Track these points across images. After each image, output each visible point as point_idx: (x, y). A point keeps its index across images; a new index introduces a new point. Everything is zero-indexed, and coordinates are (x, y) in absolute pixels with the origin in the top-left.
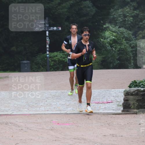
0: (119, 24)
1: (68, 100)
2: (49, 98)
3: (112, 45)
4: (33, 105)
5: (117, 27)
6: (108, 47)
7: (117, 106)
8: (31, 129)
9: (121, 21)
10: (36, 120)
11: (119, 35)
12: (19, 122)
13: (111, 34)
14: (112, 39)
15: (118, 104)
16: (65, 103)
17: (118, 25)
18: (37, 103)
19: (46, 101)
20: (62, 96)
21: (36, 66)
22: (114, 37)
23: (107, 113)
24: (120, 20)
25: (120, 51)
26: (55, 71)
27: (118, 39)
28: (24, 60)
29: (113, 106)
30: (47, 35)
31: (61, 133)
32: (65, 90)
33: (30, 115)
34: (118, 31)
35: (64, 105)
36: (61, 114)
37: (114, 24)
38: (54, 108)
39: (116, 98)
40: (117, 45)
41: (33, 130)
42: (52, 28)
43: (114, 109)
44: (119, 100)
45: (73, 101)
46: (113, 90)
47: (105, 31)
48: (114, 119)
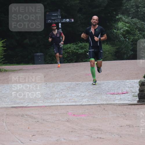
0: (132, 15)
1: (83, 91)
2: (64, 89)
3: (125, 36)
4: (48, 97)
5: (129, 17)
6: (122, 37)
7: (132, 96)
8: (47, 121)
9: (134, 12)
10: (52, 112)
11: (132, 26)
12: (35, 114)
13: (124, 25)
14: (125, 29)
15: (134, 95)
16: (80, 95)
17: (130, 16)
18: (52, 95)
19: (61, 93)
20: (76, 88)
21: (50, 59)
22: (127, 28)
23: (123, 104)
24: (132, 11)
25: (133, 42)
26: (69, 63)
27: (131, 30)
28: (37, 53)
29: (129, 97)
30: (60, 27)
31: (77, 124)
32: (79, 82)
33: (46, 106)
34: (131, 22)
35: (79, 96)
36: (77, 105)
37: (127, 15)
38: (70, 99)
39: (131, 88)
40: (130, 36)
41: (49, 122)
42: (65, 20)
43: (130, 99)
44: (134, 91)
45: (88, 93)
46: (128, 80)
47: (118, 22)
48: (130, 110)
